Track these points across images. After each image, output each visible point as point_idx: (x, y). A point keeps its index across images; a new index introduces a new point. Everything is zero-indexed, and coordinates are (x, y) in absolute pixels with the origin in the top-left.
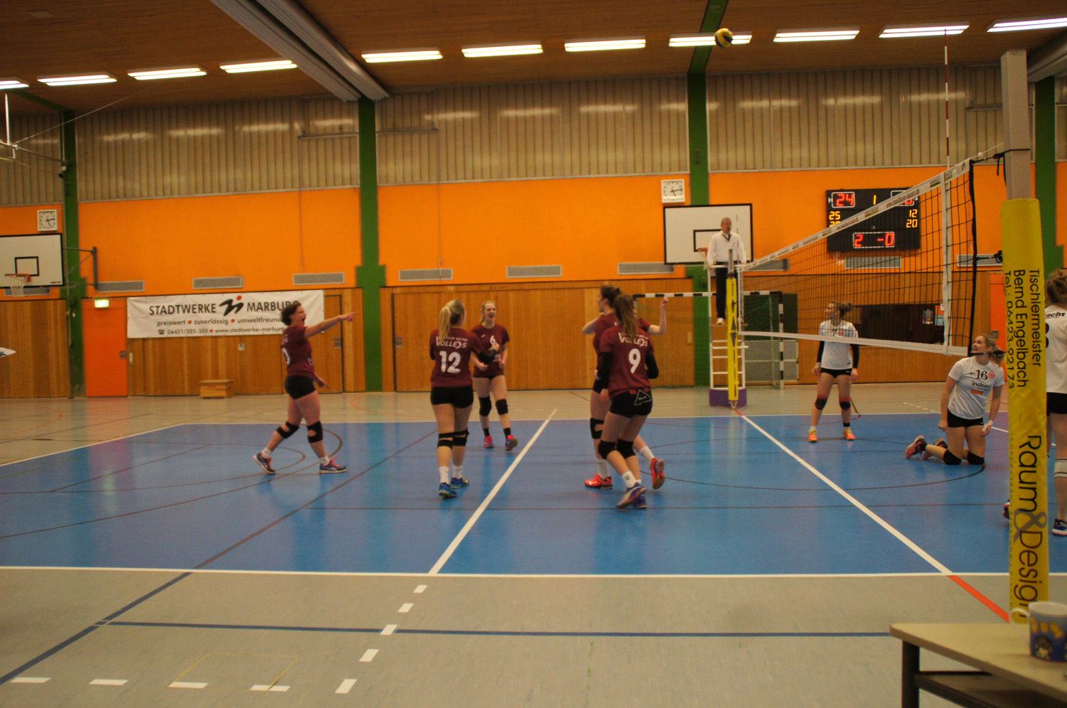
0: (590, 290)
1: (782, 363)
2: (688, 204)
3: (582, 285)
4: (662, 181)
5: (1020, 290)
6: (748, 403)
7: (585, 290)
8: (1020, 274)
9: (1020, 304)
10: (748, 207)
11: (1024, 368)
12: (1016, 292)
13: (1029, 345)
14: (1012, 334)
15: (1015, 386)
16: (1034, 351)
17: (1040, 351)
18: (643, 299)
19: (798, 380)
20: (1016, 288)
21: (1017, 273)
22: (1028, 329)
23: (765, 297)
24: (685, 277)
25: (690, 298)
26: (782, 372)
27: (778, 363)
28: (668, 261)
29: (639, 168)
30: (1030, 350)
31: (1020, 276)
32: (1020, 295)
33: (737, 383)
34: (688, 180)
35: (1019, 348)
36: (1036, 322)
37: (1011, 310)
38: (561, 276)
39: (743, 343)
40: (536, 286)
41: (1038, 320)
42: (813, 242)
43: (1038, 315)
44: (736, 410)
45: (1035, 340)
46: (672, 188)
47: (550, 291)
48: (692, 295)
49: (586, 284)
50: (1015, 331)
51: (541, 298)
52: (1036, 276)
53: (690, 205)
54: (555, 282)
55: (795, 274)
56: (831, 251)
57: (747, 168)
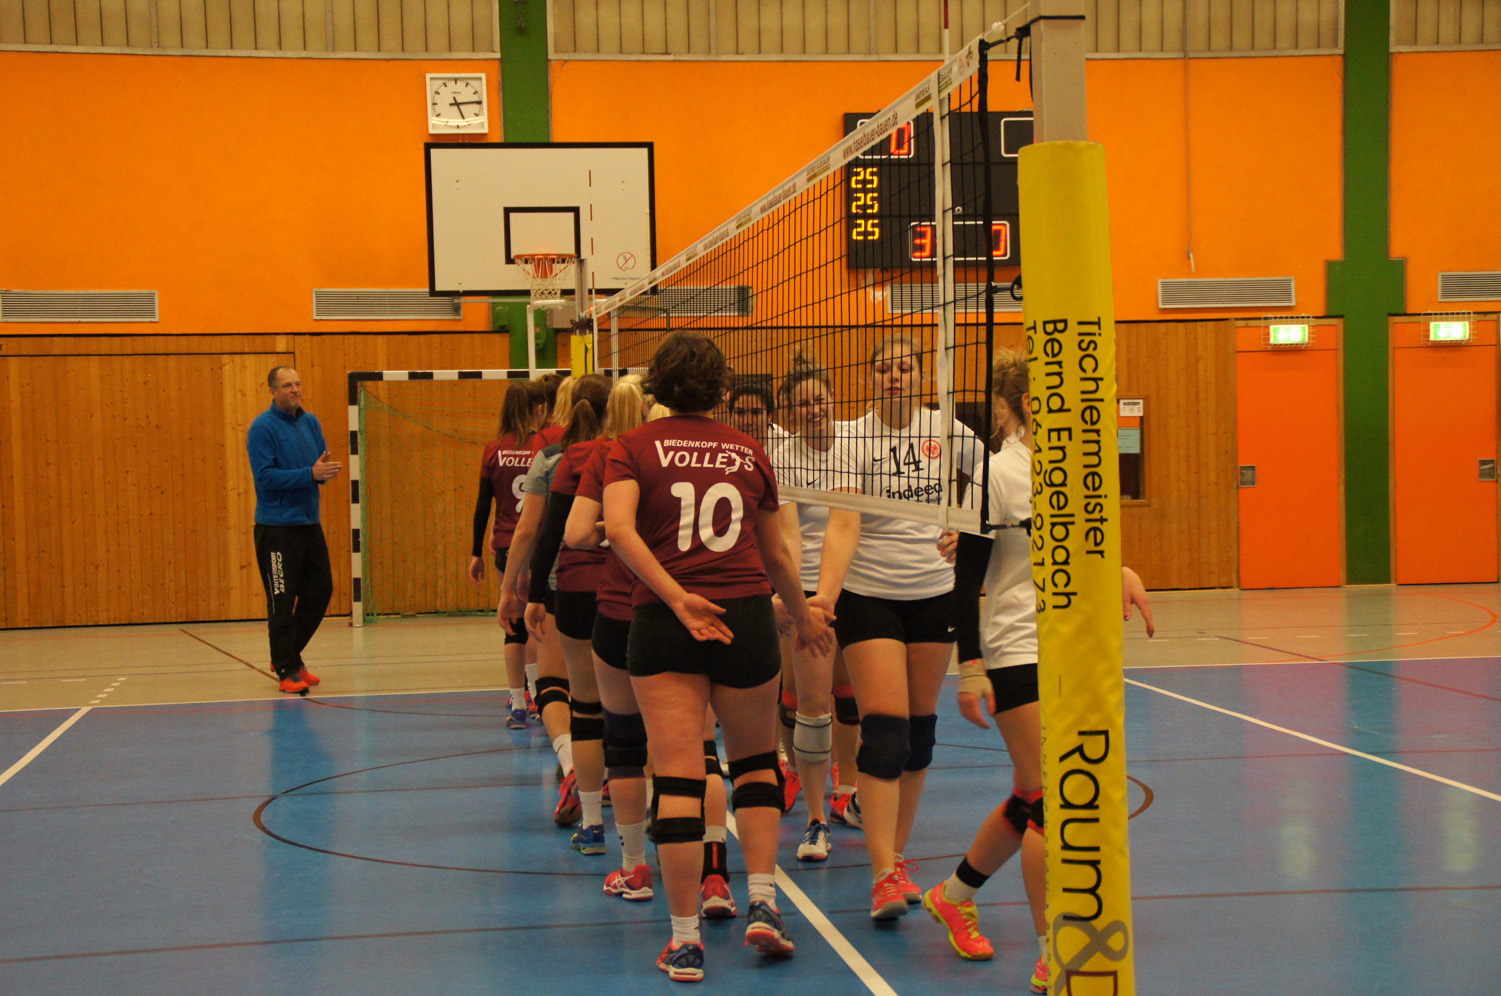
0: (237, 358)
2: (497, 138)
3: (215, 345)
4: (428, 77)
5: (1055, 368)
7: (226, 358)
8: (1056, 329)
9: (1055, 403)
10: (645, 151)
11: (1066, 562)
12: (1047, 374)
13: (1076, 506)
14: (1040, 479)
15: (1049, 607)
16: (1088, 520)
17: (1102, 520)
18: (380, 383)
20: (1047, 364)
21: (1050, 328)
22: (1075, 467)
24: (491, 329)
25: (501, 381)
28: (439, 287)
29: (367, 37)
30: (1080, 516)
31: (1056, 335)
32: (1055, 380)
34: (496, 76)
35: (1056, 512)
36: (1094, 448)
37: (1038, 417)
38: (158, 319)
40: (85, 345)
41: (1098, 442)
42: (720, 243)
43: (1097, 432)
45: (1091, 493)
46: (454, 95)
47: (127, 361)
48: (505, 377)
49: (227, 344)
50: (1046, 471)
51: (101, 377)
52: (1094, 334)
53: (503, 141)
54: (139, 338)
55: (764, 324)
56: (857, 268)
57: (647, 50)
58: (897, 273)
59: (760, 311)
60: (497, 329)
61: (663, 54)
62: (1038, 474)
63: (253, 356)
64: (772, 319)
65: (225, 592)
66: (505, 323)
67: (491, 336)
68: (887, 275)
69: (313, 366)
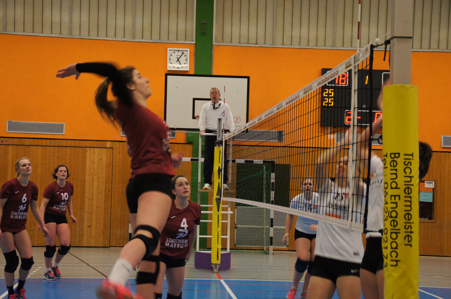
0: (92, 149)
1: (271, 229)
2: (192, 73)
3: (85, 144)
4: (168, 49)
5: (394, 172)
6: (231, 267)
7: (88, 149)
8: (395, 157)
9: (394, 185)
10: (246, 79)
11: (396, 248)
12: (391, 174)
13: (401, 225)
14: (387, 214)
15: (389, 265)
16: (406, 232)
17: (411, 232)
19: (287, 247)
20: (391, 170)
21: (393, 156)
23: (259, 166)
24: (186, 143)
25: (188, 162)
26: (271, 238)
27: (268, 230)
29: (147, 35)
30: (403, 230)
31: (395, 159)
32: (394, 176)
33: (220, 247)
34: (193, 50)
35: (393, 228)
36: (409, 204)
37: (387, 190)
38: (65, 134)
39: (229, 209)
40: (37, 142)
41: (411, 202)
42: (270, 115)
43: (411, 197)
44: (218, 273)
45: (407, 221)
46: (177, 56)
47: (52, 149)
48: (190, 160)
49: (88, 144)
50: (389, 212)
51: (42, 154)
52: (410, 159)
53: (194, 74)
54: (57, 140)
55: (289, 146)
56: (324, 126)
57: (249, 43)
58: (339, 129)
59: (287, 141)
60: (188, 142)
61: (255, 44)
62: (386, 212)
63: (98, 148)
64: (292, 144)
65: (82, 236)
66: (191, 141)
67: (185, 145)
68: (336, 129)
69: (119, 153)
